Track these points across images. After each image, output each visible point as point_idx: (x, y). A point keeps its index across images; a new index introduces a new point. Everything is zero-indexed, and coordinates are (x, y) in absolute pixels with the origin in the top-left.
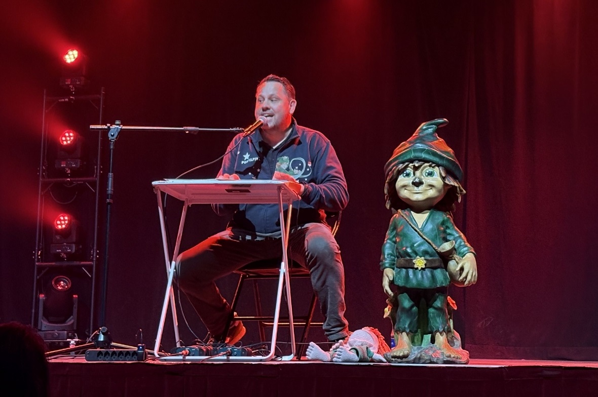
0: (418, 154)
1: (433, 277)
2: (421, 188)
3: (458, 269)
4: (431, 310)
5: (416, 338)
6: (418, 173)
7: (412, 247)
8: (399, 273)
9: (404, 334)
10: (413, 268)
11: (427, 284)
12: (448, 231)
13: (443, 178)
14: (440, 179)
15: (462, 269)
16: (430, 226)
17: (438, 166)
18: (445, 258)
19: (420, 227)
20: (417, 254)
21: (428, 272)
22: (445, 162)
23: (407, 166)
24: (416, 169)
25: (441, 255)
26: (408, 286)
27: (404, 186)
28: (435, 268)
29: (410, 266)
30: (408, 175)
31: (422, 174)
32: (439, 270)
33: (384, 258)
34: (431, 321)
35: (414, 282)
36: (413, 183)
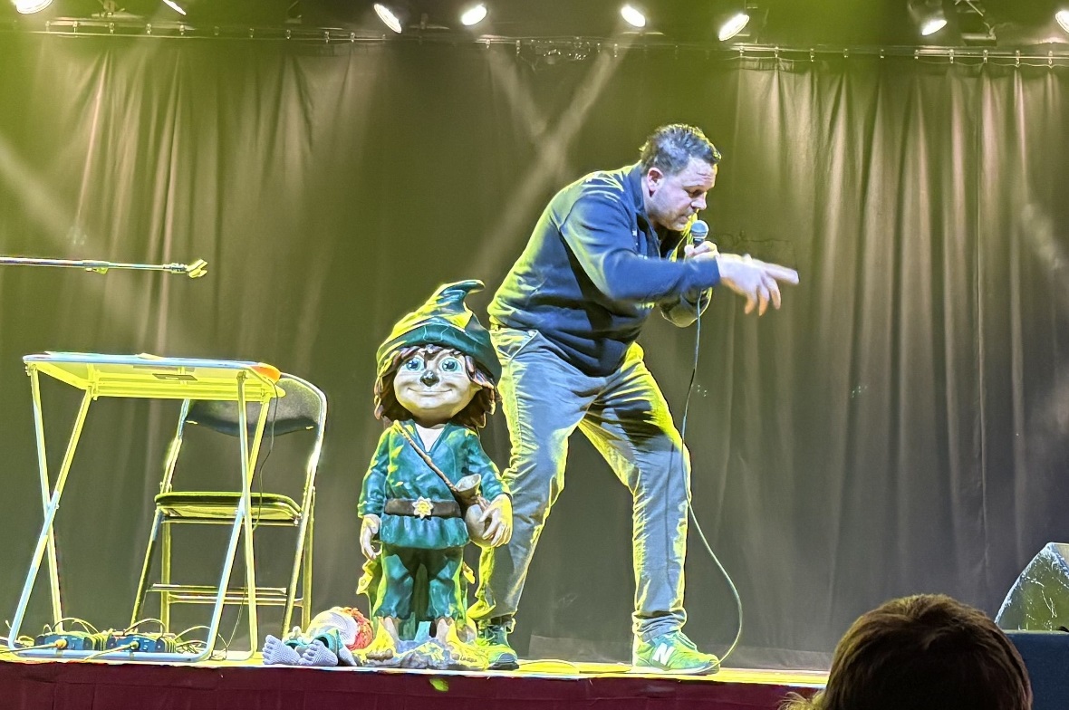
0: (434, 334)
1: (442, 531)
2: (435, 388)
3: (483, 519)
4: (434, 583)
5: (407, 628)
6: (431, 364)
7: (413, 481)
8: (387, 522)
9: (388, 619)
10: (411, 515)
11: (431, 541)
12: (472, 458)
13: (471, 375)
14: (465, 375)
15: (489, 520)
16: (443, 450)
17: (464, 354)
19: (428, 450)
20: (419, 493)
21: (434, 523)
22: (475, 350)
23: (415, 352)
24: (429, 357)
25: (457, 495)
26: (400, 545)
27: (407, 384)
28: (446, 517)
29: (406, 511)
30: (415, 366)
31: (437, 366)
32: (452, 520)
33: (366, 498)
34: (433, 600)
35: (412, 537)
36: (423, 380)
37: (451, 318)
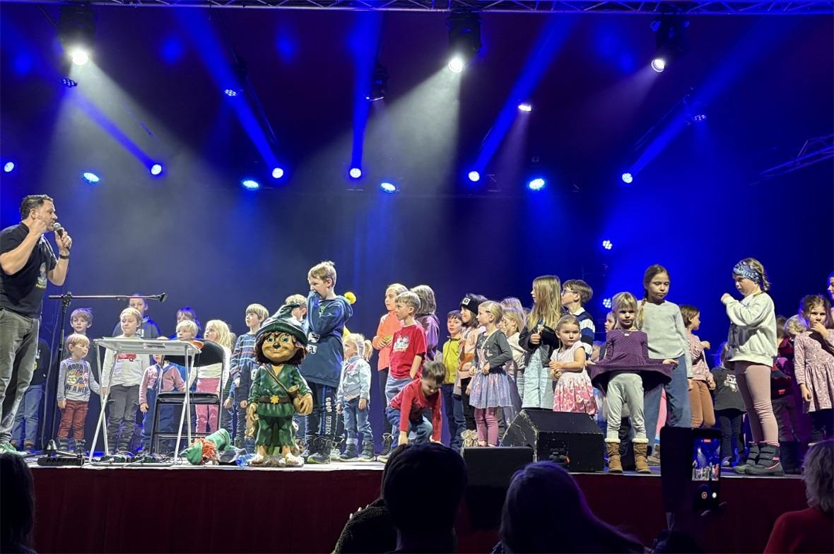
0: (278, 327)
1: (283, 408)
2: (279, 349)
3: (300, 404)
4: (281, 431)
5: (271, 449)
6: (277, 339)
7: (270, 389)
8: (260, 406)
9: (261, 447)
10: (270, 403)
11: (278, 413)
12: (295, 378)
13: (294, 343)
14: (292, 344)
15: (302, 404)
16: (283, 375)
17: (292, 335)
18: (291, 397)
19: (277, 375)
20: (273, 394)
21: (280, 406)
22: (295, 332)
23: (270, 334)
24: (276, 336)
25: (289, 394)
26: (266, 415)
27: (268, 348)
28: (285, 403)
29: (268, 402)
30: (271, 340)
31: (280, 340)
32: (287, 405)
33: (251, 396)
34: (280, 438)
35: (270, 412)
36: (274, 346)
37: (286, 320)
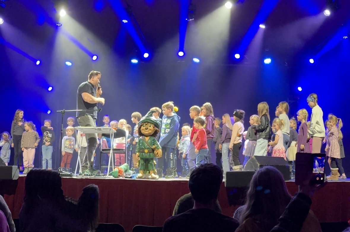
0: (147, 121)
2: (147, 130)
3: (157, 153)
4: (149, 164)
5: (145, 172)
6: (147, 126)
7: (144, 146)
8: (140, 154)
9: (142, 171)
11: (148, 157)
12: (155, 142)
13: (154, 128)
14: (153, 128)
16: (149, 141)
17: (152, 124)
19: (147, 141)
20: (146, 149)
21: (148, 154)
22: (154, 123)
23: (144, 124)
24: (146, 125)
25: (152, 149)
26: (143, 158)
27: (143, 130)
28: (150, 153)
29: (144, 152)
30: (144, 126)
31: (148, 126)
32: (152, 153)
33: (137, 150)
34: (149, 167)
35: (145, 156)
36: (145, 129)
37: (150, 118)
